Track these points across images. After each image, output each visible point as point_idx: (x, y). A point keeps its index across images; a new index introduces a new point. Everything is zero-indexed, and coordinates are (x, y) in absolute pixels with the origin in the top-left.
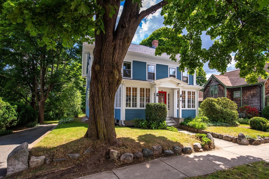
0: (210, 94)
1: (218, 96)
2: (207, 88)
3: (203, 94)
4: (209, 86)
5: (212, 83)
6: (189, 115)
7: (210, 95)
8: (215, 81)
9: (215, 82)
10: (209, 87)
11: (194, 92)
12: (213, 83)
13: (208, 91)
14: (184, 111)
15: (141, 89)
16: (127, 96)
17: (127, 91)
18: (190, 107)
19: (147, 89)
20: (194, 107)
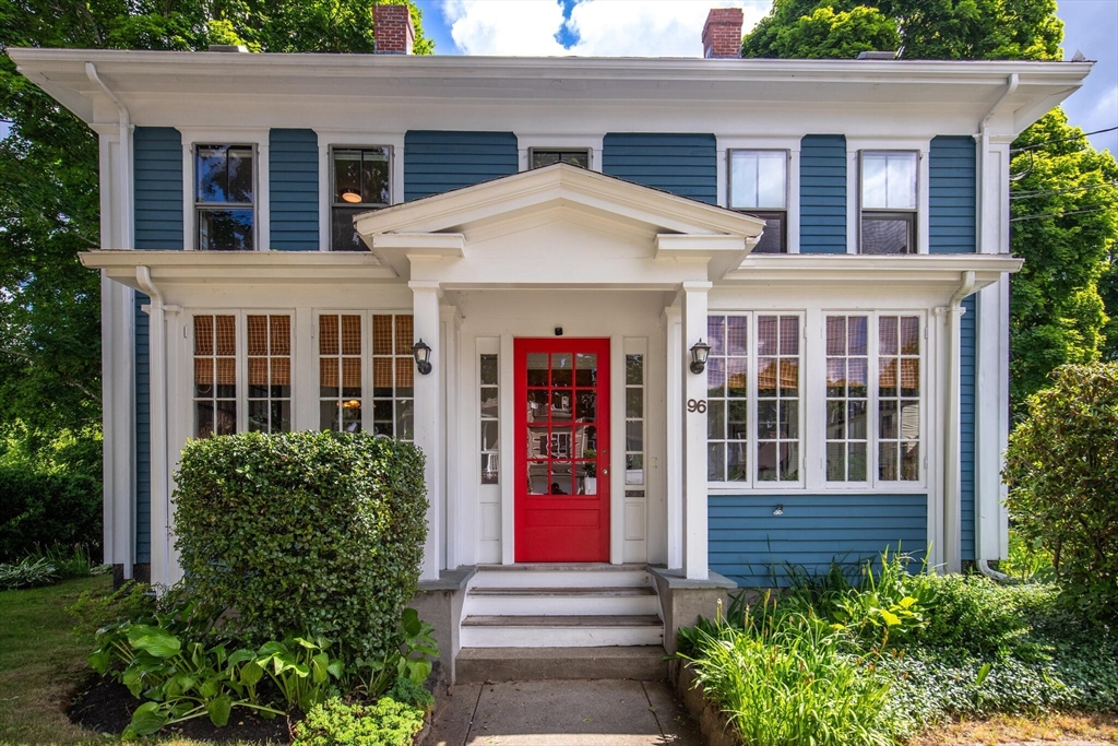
6: (845, 547)
11: (913, 324)
14: (778, 512)
15: (327, 323)
16: (202, 389)
17: (202, 345)
18: (859, 474)
19: (381, 322)
20: (910, 474)
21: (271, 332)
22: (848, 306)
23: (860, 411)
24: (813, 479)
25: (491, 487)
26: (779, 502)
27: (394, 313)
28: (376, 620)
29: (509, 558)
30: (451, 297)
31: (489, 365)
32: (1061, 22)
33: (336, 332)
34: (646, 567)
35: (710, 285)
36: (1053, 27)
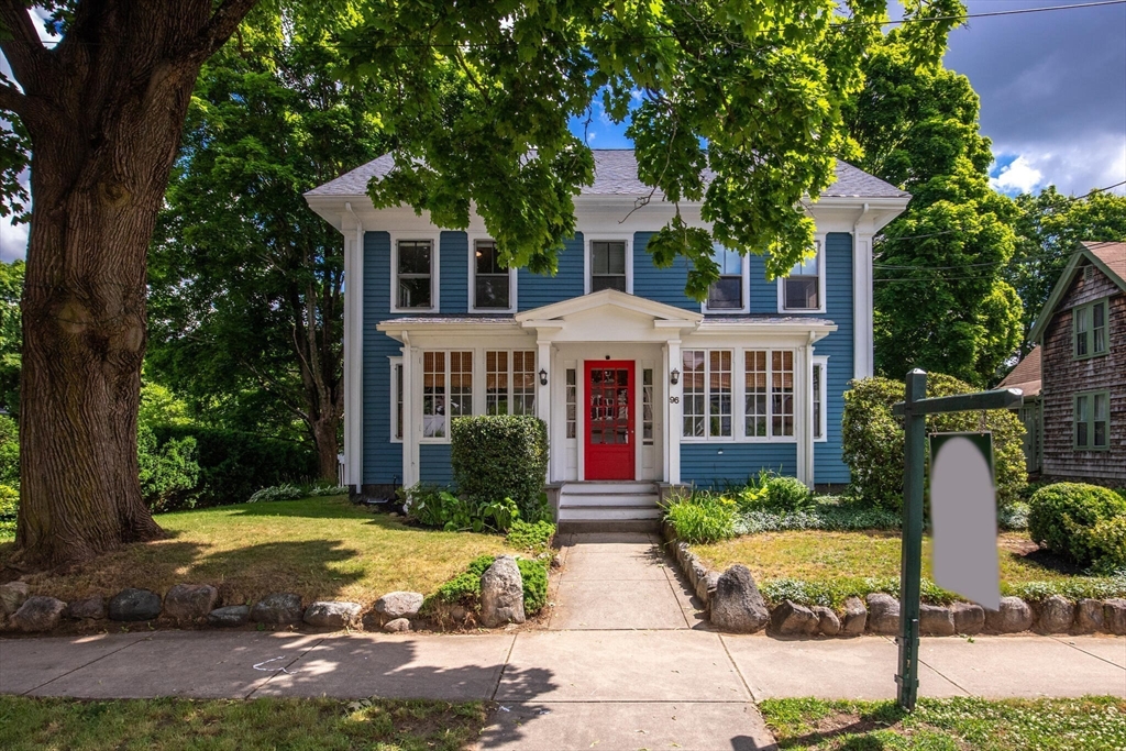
0: (1075, 353)
1: (1113, 364)
2: (1059, 324)
3: (1043, 355)
4: (1070, 311)
5: (1081, 292)
6: (754, 470)
7: (1075, 358)
8: (1095, 282)
9: (1099, 284)
10: (1067, 318)
11: (789, 355)
12: (1088, 294)
13: (1065, 340)
14: (720, 453)
15: (490, 356)
16: (428, 389)
17: (428, 367)
18: (762, 432)
19: (518, 355)
20: (789, 433)
21: (463, 360)
22: (755, 346)
23: (762, 399)
24: (739, 435)
25: (571, 440)
26: (721, 447)
27: (524, 351)
28: (533, 495)
29: (581, 477)
30: (555, 346)
31: (571, 375)
32: (977, 96)
33: (495, 360)
34: (653, 482)
35: (680, 342)
36: (970, 100)
